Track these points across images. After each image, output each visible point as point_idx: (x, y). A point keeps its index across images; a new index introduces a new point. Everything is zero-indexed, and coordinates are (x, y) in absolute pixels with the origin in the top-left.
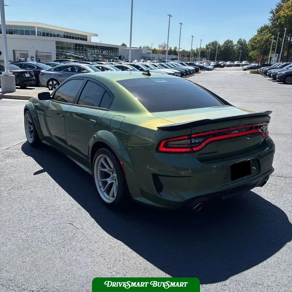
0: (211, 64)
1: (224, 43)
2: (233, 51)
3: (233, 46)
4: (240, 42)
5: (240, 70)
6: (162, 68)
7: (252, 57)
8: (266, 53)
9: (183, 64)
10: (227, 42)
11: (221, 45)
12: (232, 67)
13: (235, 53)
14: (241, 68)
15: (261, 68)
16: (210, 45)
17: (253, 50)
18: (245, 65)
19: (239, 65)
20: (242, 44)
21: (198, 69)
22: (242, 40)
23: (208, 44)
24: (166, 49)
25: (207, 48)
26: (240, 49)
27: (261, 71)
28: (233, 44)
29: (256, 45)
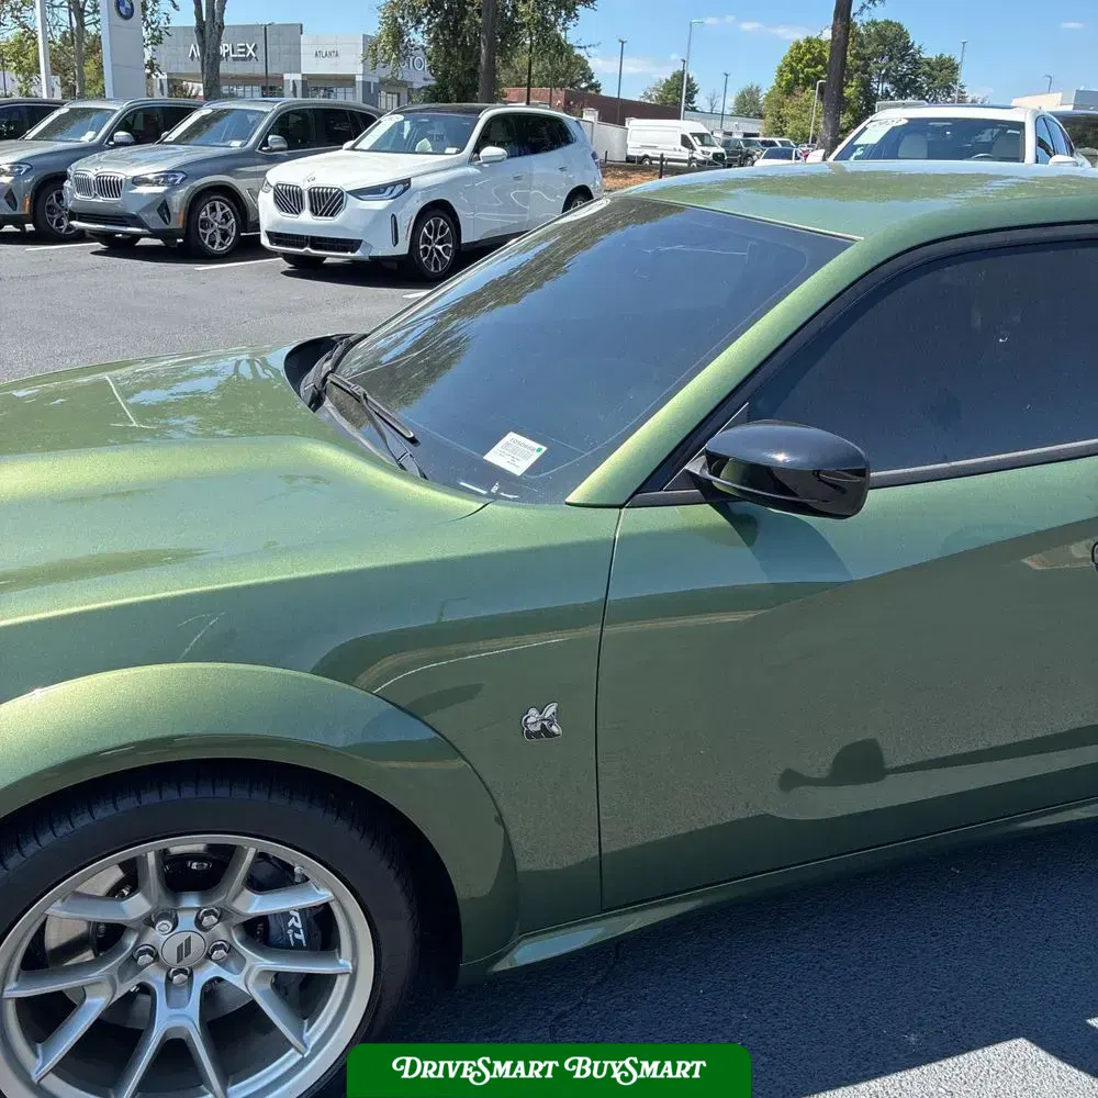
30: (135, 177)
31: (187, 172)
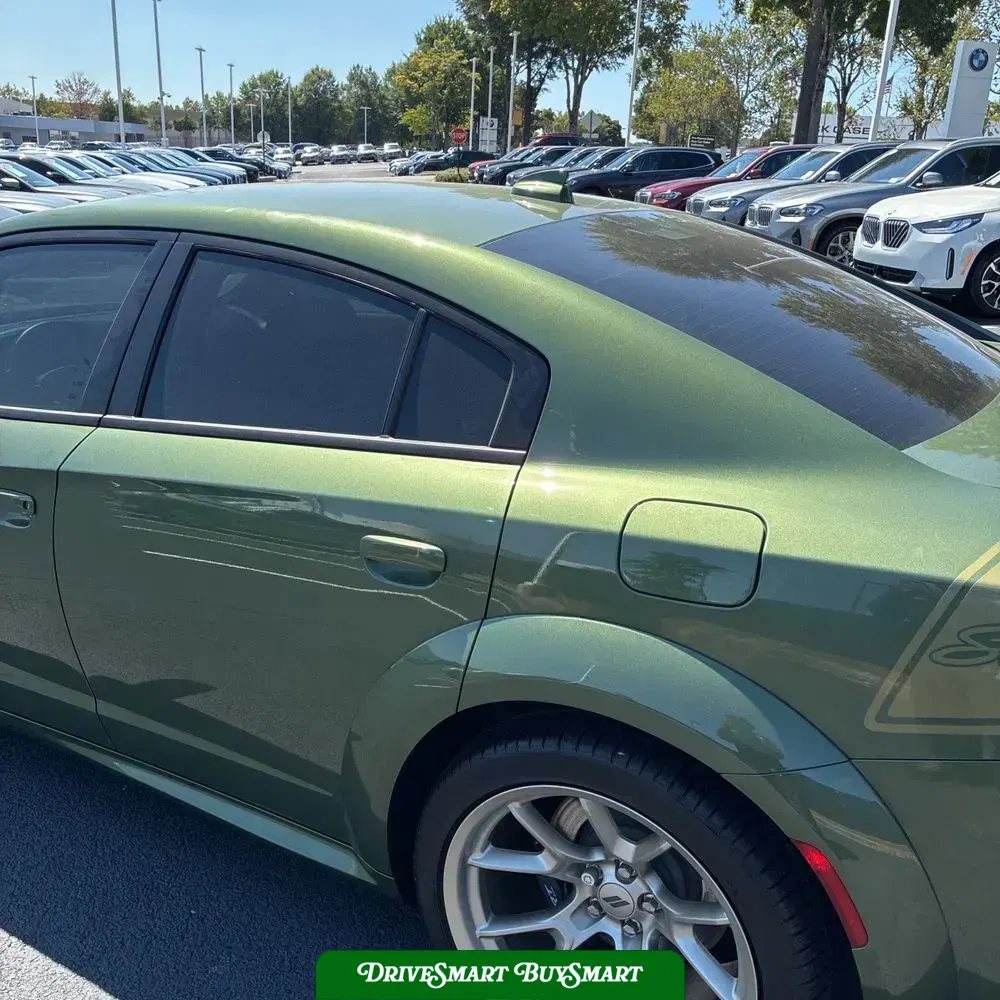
0: (276, 156)
1: (305, 80)
2: (340, 108)
3: (336, 93)
4: (355, 77)
5: (382, 173)
6: (133, 171)
7: (410, 129)
8: (453, 116)
9: (195, 156)
10: (315, 78)
11: (294, 84)
12: (349, 163)
13: (345, 116)
14: (383, 166)
15: (471, 165)
16: (254, 86)
17: (412, 106)
18: (393, 157)
19: (373, 158)
20: (363, 85)
21: (256, 172)
22: (364, 72)
23: (246, 82)
24: (86, 97)
25: (249, 98)
26: (359, 100)
27: (476, 174)
28: (335, 83)
29: (420, 86)
30: (782, 209)
31: (825, 206)
